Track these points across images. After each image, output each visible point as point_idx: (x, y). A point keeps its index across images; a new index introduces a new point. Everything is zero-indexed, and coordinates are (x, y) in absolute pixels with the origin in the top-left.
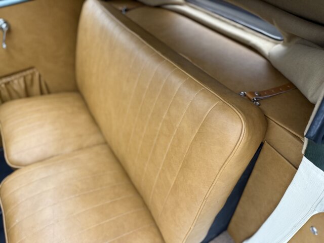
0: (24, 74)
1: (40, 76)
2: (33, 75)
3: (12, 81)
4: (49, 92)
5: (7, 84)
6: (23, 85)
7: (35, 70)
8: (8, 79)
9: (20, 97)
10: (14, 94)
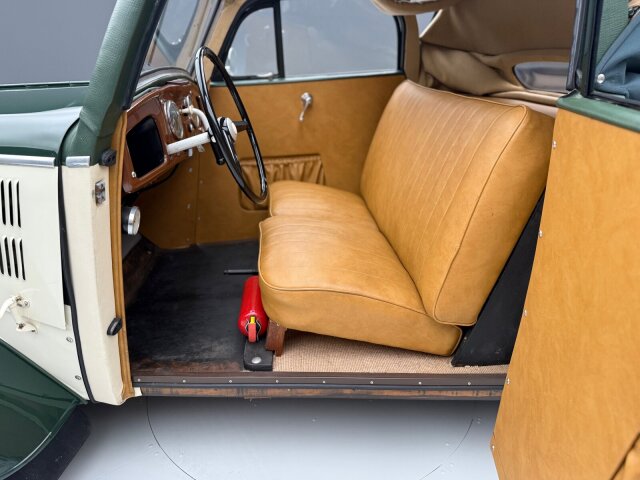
0: (306, 159)
1: (322, 166)
2: (315, 163)
3: (292, 164)
4: (324, 184)
5: (286, 166)
6: (301, 172)
7: (319, 158)
8: (289, 161)
9: (292, 178)
10: (287, 175)
